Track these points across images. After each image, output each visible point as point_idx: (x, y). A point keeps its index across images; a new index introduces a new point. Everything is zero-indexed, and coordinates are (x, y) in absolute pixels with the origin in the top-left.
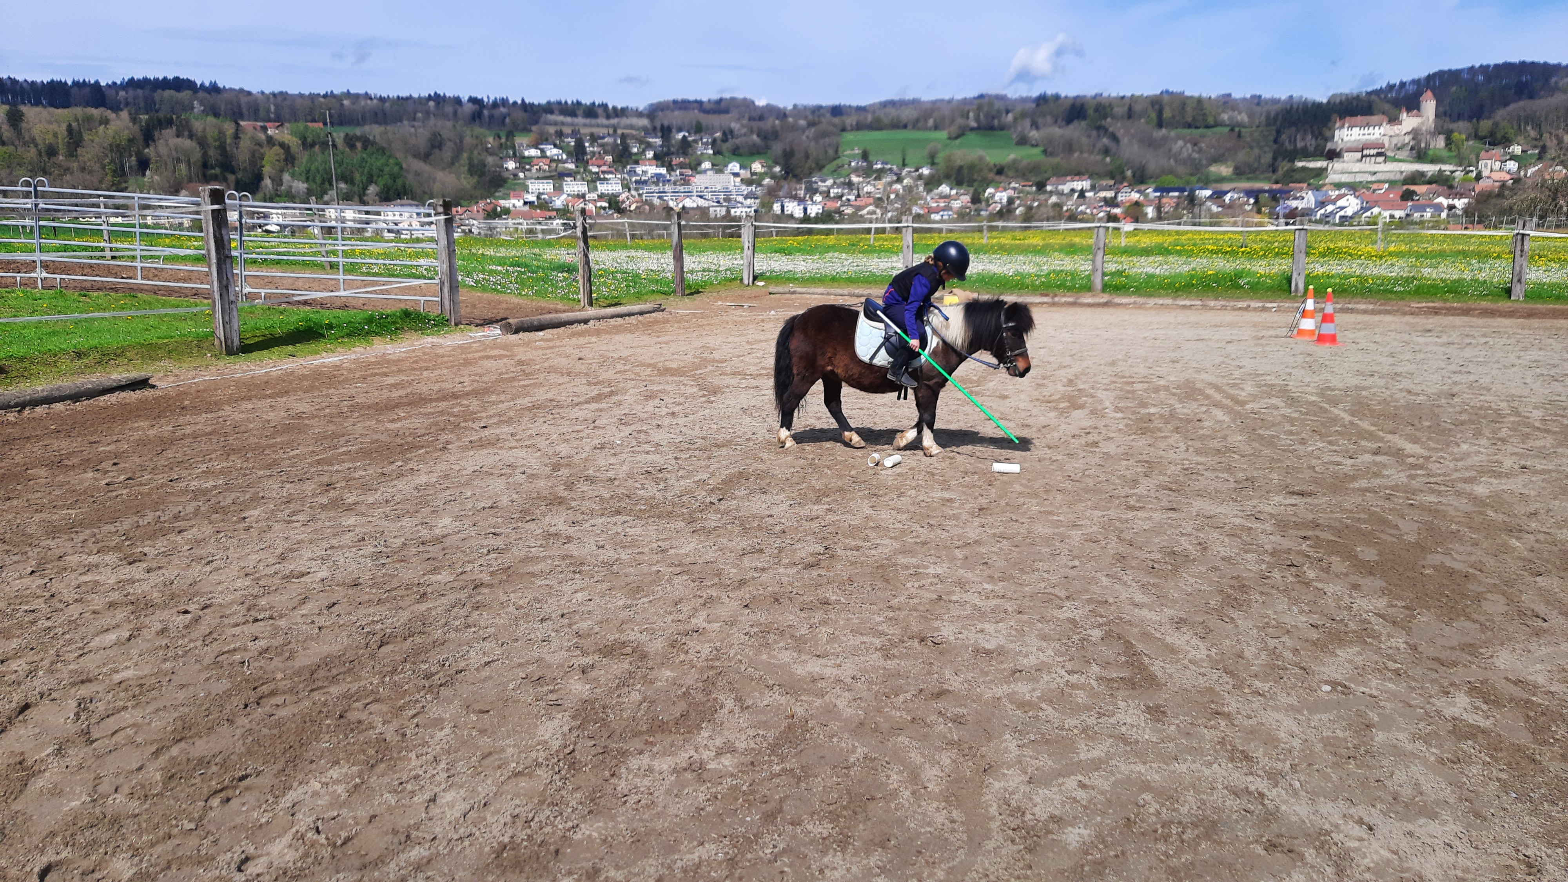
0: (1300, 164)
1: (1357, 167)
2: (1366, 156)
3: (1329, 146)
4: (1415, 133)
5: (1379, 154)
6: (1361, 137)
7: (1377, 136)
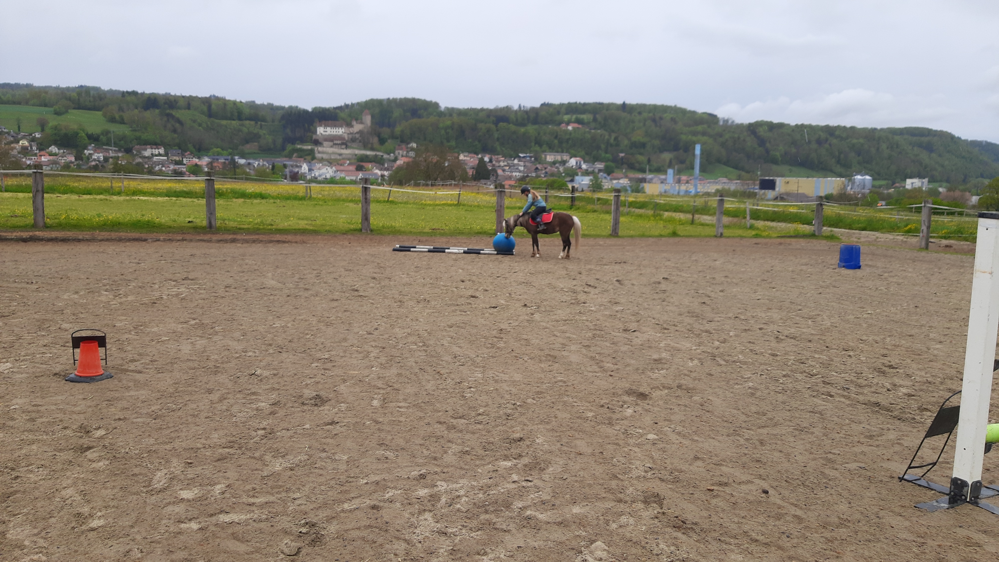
0: (299, 146)
1: (330, 150)
2: (336, 144)
3: (314, 137)
4: (360, 132)
5: (342, 144)
6: (332, 133)
7: (341, 133)
